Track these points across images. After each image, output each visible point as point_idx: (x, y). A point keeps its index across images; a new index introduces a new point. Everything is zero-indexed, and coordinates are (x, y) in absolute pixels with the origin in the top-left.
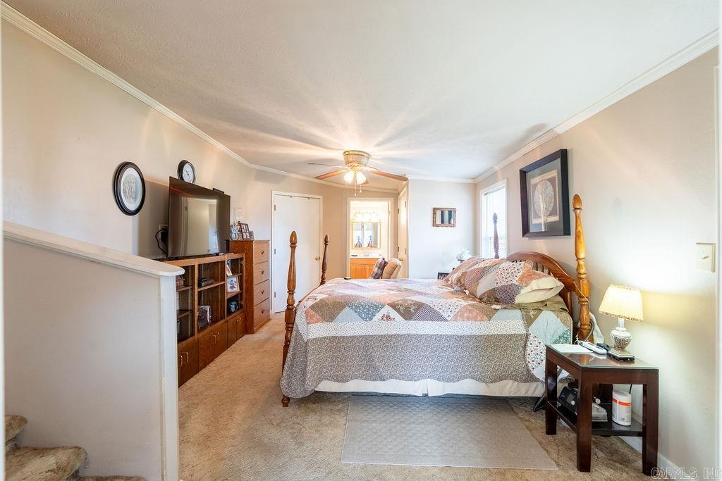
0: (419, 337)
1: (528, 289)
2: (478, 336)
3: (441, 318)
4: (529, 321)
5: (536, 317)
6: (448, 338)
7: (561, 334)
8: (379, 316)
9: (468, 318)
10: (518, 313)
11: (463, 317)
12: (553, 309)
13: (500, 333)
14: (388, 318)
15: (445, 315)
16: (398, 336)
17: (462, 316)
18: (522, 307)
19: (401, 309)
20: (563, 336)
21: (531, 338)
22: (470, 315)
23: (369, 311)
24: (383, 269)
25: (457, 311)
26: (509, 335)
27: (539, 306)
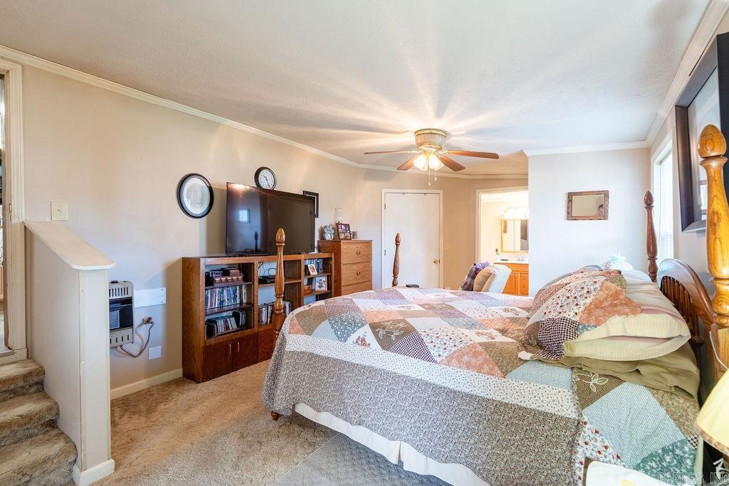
0: (396, 378)
1: (600, 332)
2: (484, 399)
3: (428, 357)
4: (585, 397)
5: (603, 391)
6: (437, 389)
7: (668, 443)
8: (353, 337)
9: (468, 366)
10: (564, 375)
11: (460, 362)
12: (655, 384)
13: (523, 405)
14: (362, 342)
15: (434, 352)
16: (372, 370)
17: (459, 358)
18: (577, 365)
19: (381, 332)
20: (673, 451)
21: (587, 431)
22: (473, 361)
23: (346, 329)
24: (473, 278)
25: (454, 349)
26: (541, 413)
27: (619, 371)
